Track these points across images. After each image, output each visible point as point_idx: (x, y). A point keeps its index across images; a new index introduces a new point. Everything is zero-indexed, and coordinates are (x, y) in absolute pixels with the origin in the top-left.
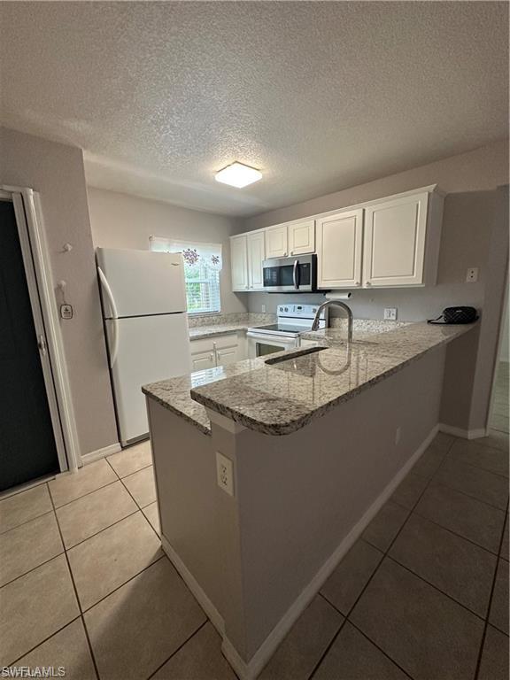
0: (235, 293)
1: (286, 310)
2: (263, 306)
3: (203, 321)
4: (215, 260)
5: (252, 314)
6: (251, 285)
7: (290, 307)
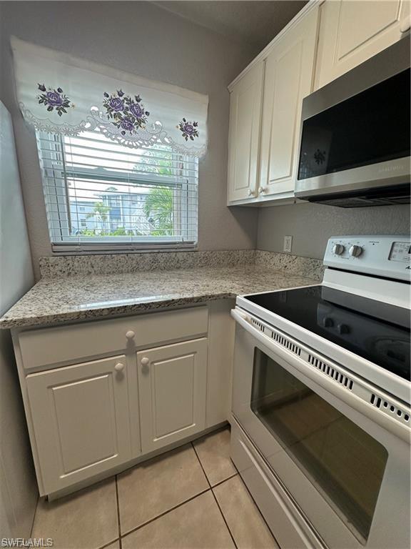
0: (231, 208)
1: (357, 252)
2: (288, 239)
3: (155, 261)
4: (188, 131)
5: (263, 253)
6: (263, 184)
7: (368, 246)
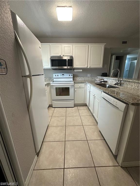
1: (58, 76)
7: (59, 75)
